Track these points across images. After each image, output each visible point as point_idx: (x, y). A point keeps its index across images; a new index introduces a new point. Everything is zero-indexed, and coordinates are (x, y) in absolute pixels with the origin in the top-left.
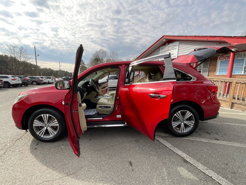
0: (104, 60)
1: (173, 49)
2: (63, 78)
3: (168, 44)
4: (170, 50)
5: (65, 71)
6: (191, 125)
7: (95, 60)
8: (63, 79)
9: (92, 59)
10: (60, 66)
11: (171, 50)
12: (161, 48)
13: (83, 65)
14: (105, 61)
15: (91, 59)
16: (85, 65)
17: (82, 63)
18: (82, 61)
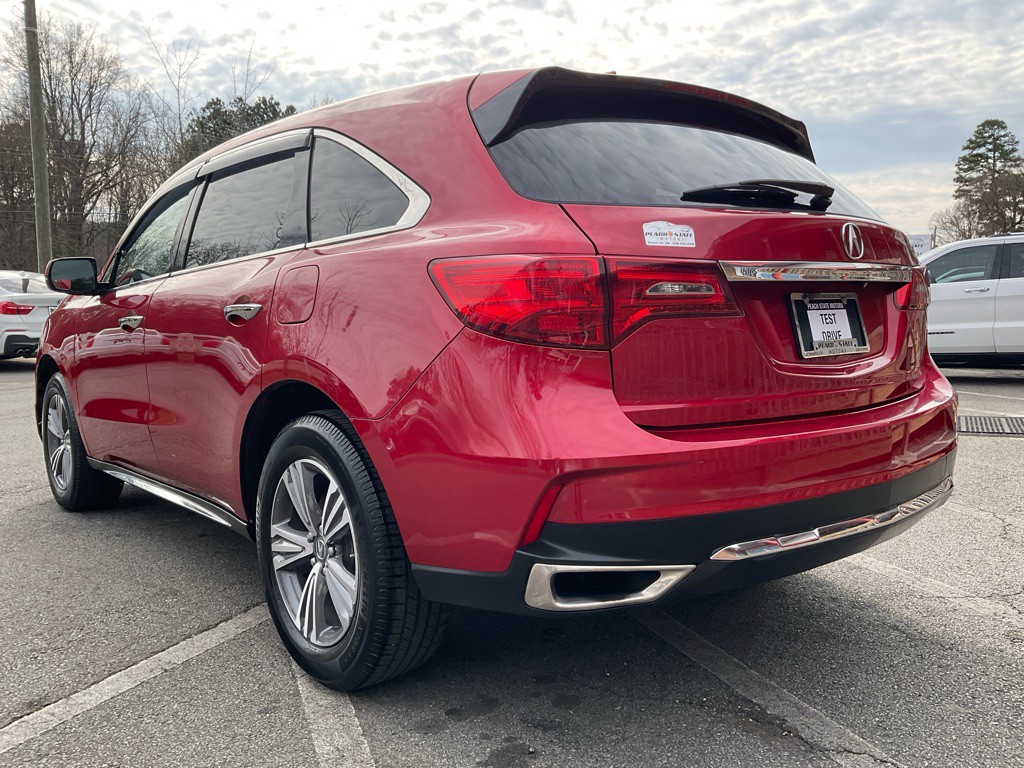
16: (1019, 162)
17: (991, 154)
18: (990, 137)
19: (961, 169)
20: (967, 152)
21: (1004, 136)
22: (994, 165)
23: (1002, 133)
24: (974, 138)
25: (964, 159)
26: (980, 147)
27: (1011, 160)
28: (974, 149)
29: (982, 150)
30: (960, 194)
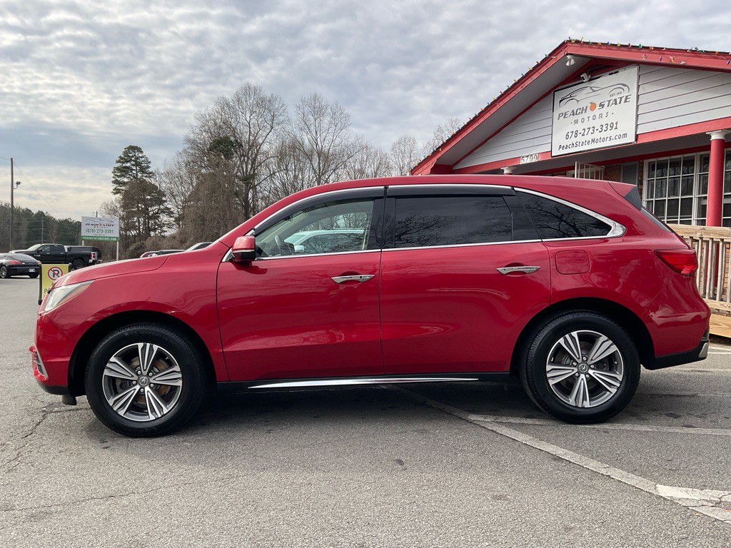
0: (265, 147)
1: (616, 104)
2: (33, 248)
3: (590, 80)
4: (602, 105)
5: (35, 212)
6: (610, 385)
7: (211, 149)
8: (31, 254)
9: (193, 142)
10: (14, 185)
11: (606, 104)
12: (559, 95)
13: (140, 175)
14: (271, 153)
15: (188, 140)
16: (151, 175)
17: (134, 168)
18: (133, 156)
19: (116, 175)
20: (119, 165)
21: (141, 157)
22: (137, 174)
23: (141, 155)
24: (122, 156)
25: (118, 169)
26: (127, 162)
27: (146, 173)
28: (123, 163)
29: (128, 165)
30: (117, 191)
